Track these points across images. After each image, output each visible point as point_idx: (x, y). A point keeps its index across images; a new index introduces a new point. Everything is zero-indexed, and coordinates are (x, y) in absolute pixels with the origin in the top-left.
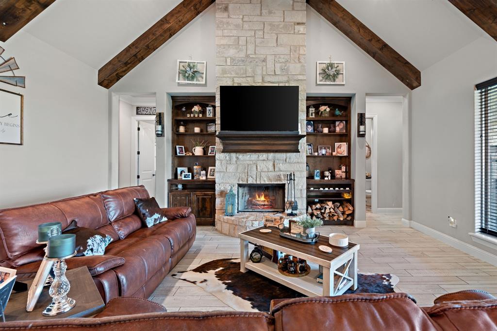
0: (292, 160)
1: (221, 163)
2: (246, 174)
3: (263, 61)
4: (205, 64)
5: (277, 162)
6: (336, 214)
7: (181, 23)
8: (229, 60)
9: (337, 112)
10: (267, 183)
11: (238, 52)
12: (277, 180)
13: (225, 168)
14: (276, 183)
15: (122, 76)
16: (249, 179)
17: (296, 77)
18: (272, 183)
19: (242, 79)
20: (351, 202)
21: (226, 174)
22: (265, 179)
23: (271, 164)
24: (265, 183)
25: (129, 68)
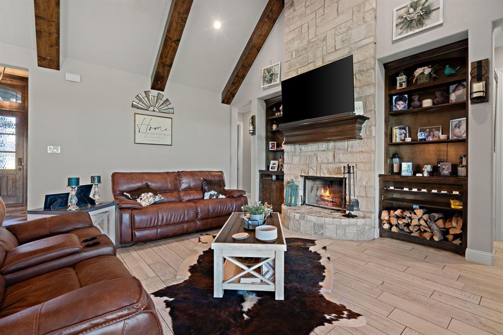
0: (354, 149)
1: (288, 155)
2: (308, 166)
3: (324, 40)
4: (280, 65)
5: (338, 152)
6: (429, 231)
7: (262, 37)
8: (294, 53)
9: (448, 71)
10: (327, 176)
11: (301, 41)
12: (338, 173)
13: (291, 160)
14: (336, 176)
15: (235, 94)
16: (310, 171)
17: (360, 44)
18: (332, 176)
19: (304, 68)
20: (462, 214)
21: (292, 166)
22: (325, 172)
23: (331, 154)
24: (325, 176)
25: (237, 86)
